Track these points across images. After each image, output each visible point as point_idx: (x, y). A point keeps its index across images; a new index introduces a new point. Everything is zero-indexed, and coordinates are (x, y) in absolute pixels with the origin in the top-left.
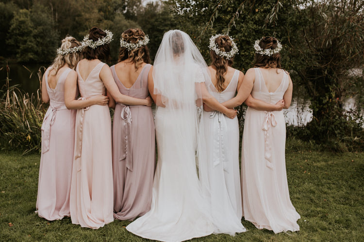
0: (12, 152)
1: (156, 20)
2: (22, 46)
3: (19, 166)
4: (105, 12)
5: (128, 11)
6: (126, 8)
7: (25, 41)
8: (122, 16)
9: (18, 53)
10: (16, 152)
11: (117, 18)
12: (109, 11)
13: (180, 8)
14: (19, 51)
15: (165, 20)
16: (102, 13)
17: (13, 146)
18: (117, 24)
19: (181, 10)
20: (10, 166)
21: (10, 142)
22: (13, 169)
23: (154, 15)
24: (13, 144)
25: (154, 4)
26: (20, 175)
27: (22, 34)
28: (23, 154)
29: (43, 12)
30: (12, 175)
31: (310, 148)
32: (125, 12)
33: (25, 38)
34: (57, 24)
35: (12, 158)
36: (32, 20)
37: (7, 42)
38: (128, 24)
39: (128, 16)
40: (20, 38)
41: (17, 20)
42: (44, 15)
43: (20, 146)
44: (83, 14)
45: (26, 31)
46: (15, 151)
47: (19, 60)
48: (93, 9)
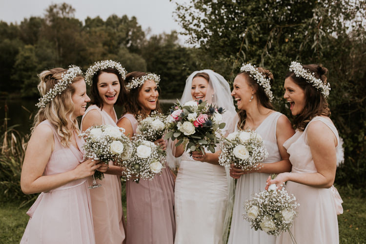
0: (8, 204)
1: (160, 53)
2: (26, 82)
3: (14, 224)
4: (109, 46)
5: (132, 44)
6: (130, 42)
7: (30, 77)
8: (126, 49)
9: (22, 88)
10: (12, 204)
11: (121, 52)
12: (113, 46)
13: (196, 39)
14: (23, 86)
15: (169, 52)
16: (106, 47)
17: (9, 197)
18: (121, 57)
19: (198, 41)
20: (4, 224)
21: (5, 192)
22: (7, 228)
23: (158, 48)
24: (9, 194)
25: (158, 37)
26: (14, 237)
27: (27, 69)
28: (21, 206)
29: (48, 47)
30: (5, 237)
31: (348, 193)
32: (129, 45)
33: (30, 73)
34: (62, 59)
35: (7, 212)
36: (37, 55)
37: (12, 77)
38: (132, 57)
39: (132, 50)
40: (25, 73)
41: (22, 55)
42: (49, 51)
43: (16, 197)
44: (87, 48)
45: (31, 66)
46: (11, 202)
47: (23, 95)
48: (97, 43)
